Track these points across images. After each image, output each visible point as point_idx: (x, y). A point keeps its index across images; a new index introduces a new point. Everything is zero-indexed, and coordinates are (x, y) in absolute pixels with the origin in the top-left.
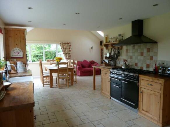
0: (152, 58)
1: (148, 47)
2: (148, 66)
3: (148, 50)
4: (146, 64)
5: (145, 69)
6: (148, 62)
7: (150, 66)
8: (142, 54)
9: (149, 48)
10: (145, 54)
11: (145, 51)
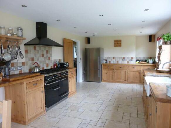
0: (49, 58)
1: (46, 50)
2: (47, 65)
3: (47, 52)
4: (46, 64)
5: (45, 68)
6: (47, 62)
7: (49, 65)
8: (43, 55)
9: (48, 50)
10: (45, 55)
11: (45, 52)
